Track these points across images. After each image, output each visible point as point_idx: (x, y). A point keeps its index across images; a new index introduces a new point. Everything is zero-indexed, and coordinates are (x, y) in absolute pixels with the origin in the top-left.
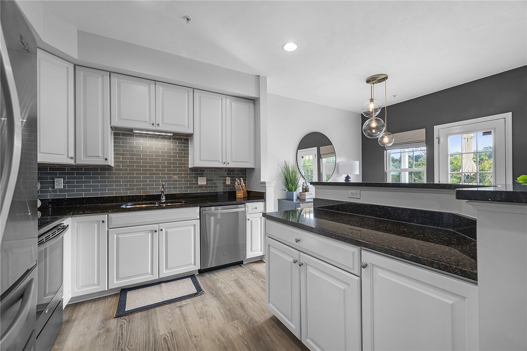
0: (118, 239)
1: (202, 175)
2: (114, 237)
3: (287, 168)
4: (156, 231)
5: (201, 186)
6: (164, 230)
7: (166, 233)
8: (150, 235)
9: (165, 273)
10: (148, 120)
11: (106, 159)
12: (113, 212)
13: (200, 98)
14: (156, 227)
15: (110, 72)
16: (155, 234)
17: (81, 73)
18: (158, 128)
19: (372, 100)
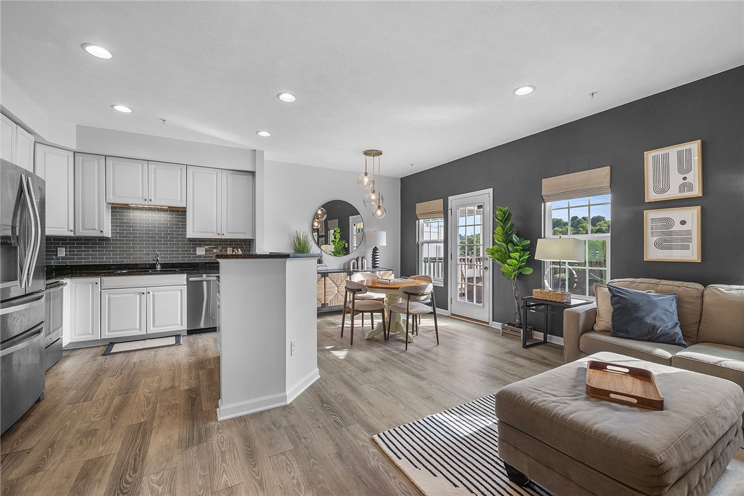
0: (109, 298)
1: (200, 246)
2: (106, 296)
3: (298, 239)
4: (143, 293)
5: (200, 256)
6: (151, 293)
7: (154, 295)
8: (138, 296)
9: (152, 330)
10: (140, 195)
11: (102, 231)
12: (105, 276)
13: (193, 173)
14: (144, 290)
15: (106, 156)
16: (142, 295)
17: (79, 158)
18: (150, 203)
19: (366, 174)
